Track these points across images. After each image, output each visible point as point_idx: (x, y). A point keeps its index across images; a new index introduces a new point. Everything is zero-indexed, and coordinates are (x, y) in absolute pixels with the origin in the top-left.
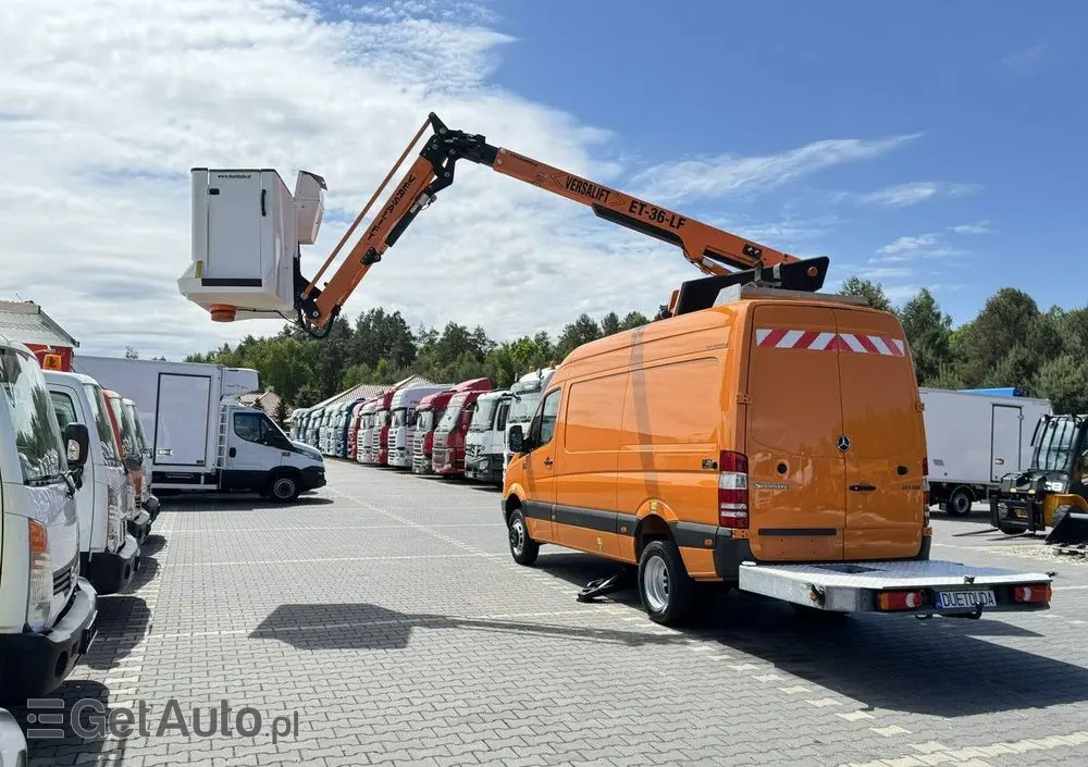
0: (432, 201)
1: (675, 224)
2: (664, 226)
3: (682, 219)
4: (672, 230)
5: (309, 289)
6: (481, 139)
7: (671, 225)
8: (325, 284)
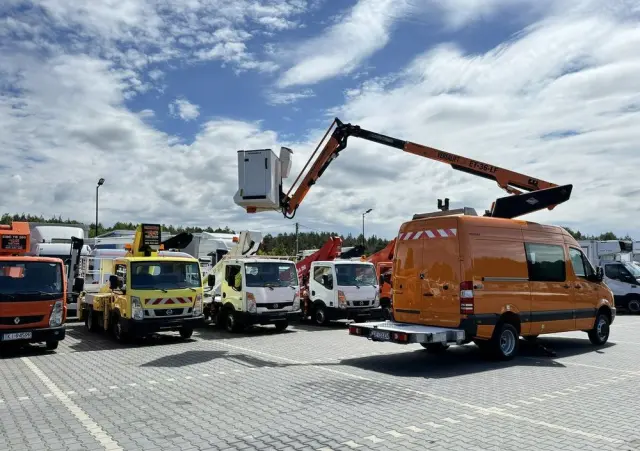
0: (337, 156)
1: (493, 170)
3: (496, 168)
4: (493, 174)
5: (285, 198)
6: (358, 127)
7: (491, 171)
8: (293, 195)
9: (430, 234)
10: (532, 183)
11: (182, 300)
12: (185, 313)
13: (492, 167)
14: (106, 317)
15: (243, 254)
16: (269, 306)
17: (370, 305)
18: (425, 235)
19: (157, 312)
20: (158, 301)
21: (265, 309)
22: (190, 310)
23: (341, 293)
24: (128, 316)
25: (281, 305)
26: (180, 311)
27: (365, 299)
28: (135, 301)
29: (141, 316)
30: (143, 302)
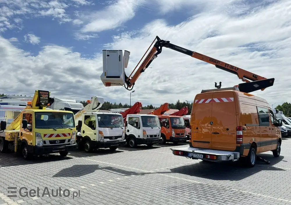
0: (156, 57)
1: (236, 69)
2: (234, 70)
3: (238, 68)
4: (236, 71)
5: (128, 79)
6: (168, 42)
7: (235, 70)
8: (132, 77)
9: (216, 100)
10: (255, 77)
11: (64, 135)
12: (66, 142)
13: (236, 67)
14: (16, 145)
15: (93, 109)
16: (110, 138)
17: (157, 137)
18: (213, 101)
19: (51, 142)
20: (51, 136)
21: (108, 140)
22: (69, 140)
23: (144, 131)
24: (34, 144)
25: (116, 137)
26: (63, 141)
27: (155, 134)
28: (38, 135)
29: (41, 144)
30: (43, 136)
